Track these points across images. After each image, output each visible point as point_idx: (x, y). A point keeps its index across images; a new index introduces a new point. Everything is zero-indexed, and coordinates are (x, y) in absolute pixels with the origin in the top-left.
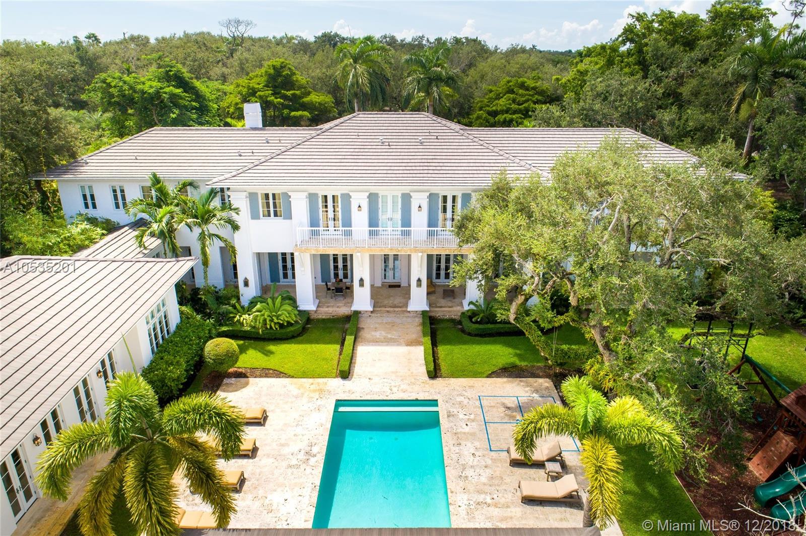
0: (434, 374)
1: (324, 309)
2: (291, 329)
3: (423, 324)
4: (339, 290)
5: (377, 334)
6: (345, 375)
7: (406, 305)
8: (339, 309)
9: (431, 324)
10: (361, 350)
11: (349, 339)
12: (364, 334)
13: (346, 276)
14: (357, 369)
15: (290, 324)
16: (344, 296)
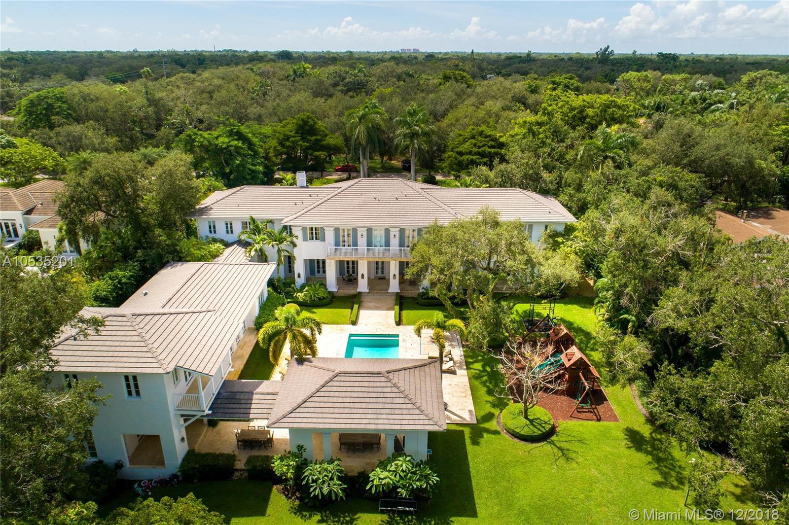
0: (399, 323)
1: (341, 291)
2: (325, 301)
3: (396, 300)
4: (350, 280)
5: (371, 304)
6: (354, 323)
7: (388, 289)
8: (350, 291)
9: (400, 299)
10: (362, 312)
11: (356, 306)
12: (364, 304)
13: (353, 272)
14: (360, 321)
15: (324, 298)
16: (353, 284)
